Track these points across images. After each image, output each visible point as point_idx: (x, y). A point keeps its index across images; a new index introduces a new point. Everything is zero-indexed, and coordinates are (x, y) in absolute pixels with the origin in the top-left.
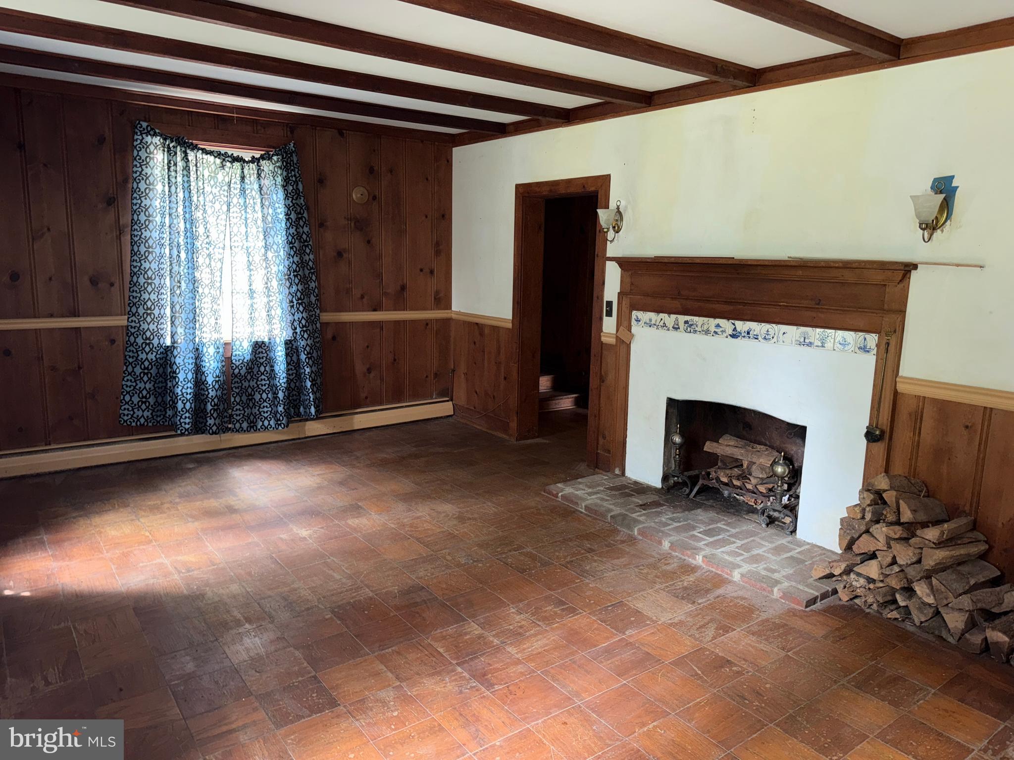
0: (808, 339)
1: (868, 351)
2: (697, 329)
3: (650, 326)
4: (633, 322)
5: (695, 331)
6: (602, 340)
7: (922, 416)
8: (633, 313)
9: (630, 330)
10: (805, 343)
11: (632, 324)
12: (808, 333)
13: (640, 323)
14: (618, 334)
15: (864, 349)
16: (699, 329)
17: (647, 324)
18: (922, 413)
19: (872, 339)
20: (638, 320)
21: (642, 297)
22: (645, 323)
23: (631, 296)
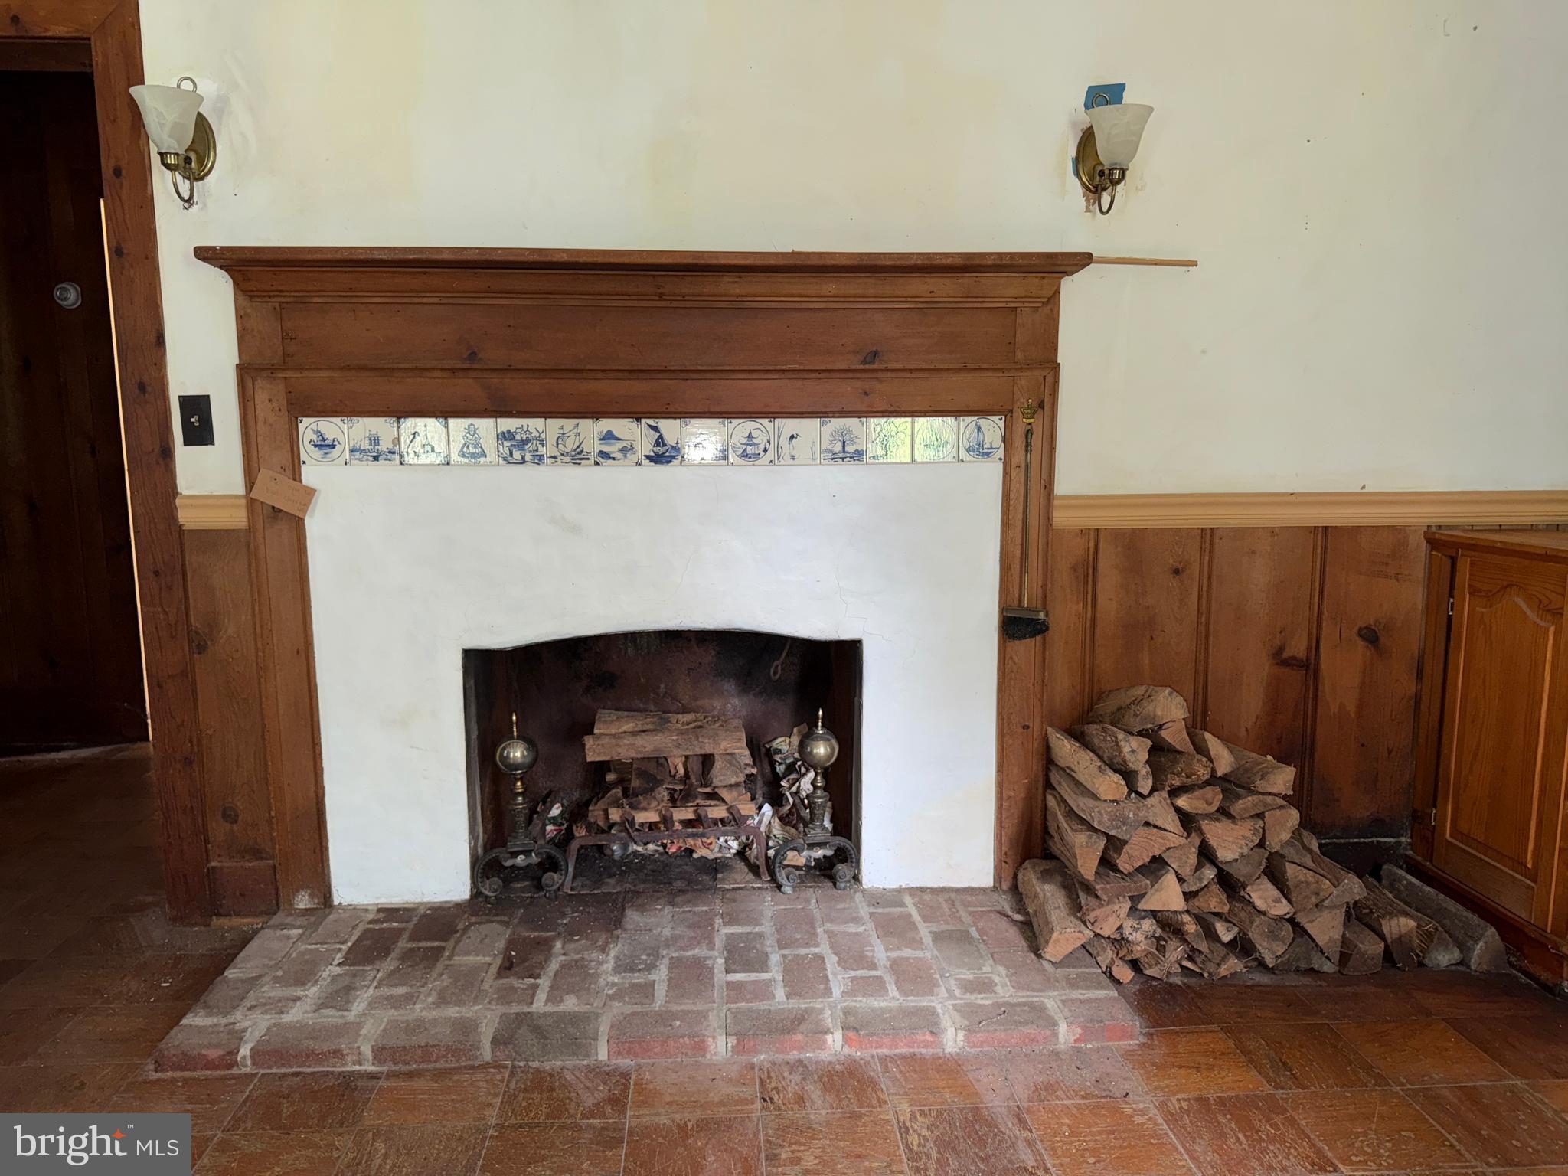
0: (852, 443)
1: (988, 454)
2: (542, 450)
3: (376, 458)
4: (307, 451)
5: (539, 459)
6: (181, 520)
7: (1095, 570)
8: (301, 427)
9: (296, 476)
10: (847, 454)
11: (303, 456)
12: (850, 433)
13: (336, 452)
14: (252, 495)
15: (981, 451)
16: (547, 451)
17: (362, 451)
18: (1096, 560)
19: (993, 428)
20: (325, 445)
21: (335, 374)
22: (352, 451)
23: (289, 374)
